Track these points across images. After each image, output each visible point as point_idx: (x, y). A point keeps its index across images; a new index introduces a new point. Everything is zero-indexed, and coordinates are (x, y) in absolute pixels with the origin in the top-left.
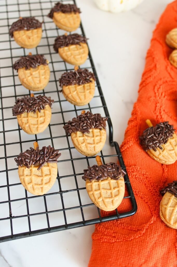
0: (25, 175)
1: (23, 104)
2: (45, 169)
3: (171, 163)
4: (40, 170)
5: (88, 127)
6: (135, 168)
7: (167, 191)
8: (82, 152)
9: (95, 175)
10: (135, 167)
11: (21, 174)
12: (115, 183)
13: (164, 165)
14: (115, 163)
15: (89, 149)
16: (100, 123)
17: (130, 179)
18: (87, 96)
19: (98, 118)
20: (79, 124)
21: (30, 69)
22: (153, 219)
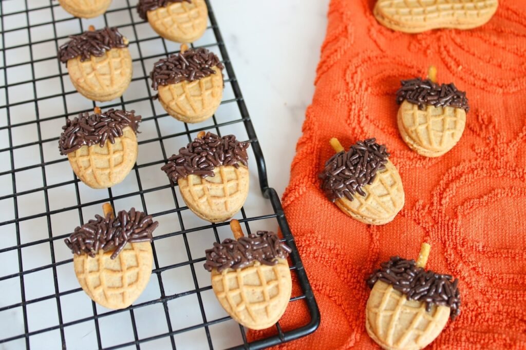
0: (88, 271)
1: (78, 129)
2: (126, 255)
3: (387, 221)
4: (117, 259)
5: (211, 163)
6: (313, 238)
7: (378, 278)
8: (201, 214)
9: (228, 259)
10: (313, 235)
11: (80, 269)
12: (270, 271)
13: (372, 227)
14: (269, 231)
15: (214, 207)
16: (235, 155)
17: (303, 261)
18: (206, 102)
19: (231, 143)
20: (192, 159)
21: (90, 59)
22: (353, 336)
